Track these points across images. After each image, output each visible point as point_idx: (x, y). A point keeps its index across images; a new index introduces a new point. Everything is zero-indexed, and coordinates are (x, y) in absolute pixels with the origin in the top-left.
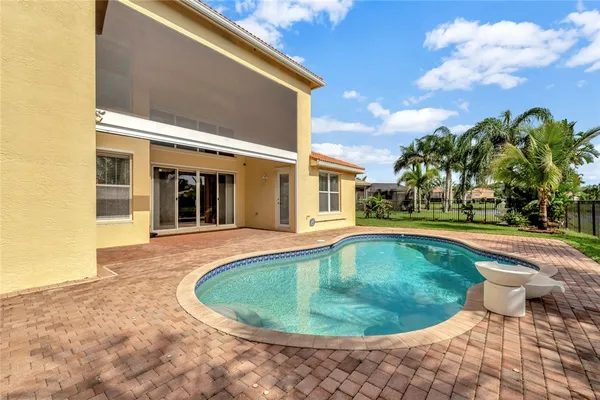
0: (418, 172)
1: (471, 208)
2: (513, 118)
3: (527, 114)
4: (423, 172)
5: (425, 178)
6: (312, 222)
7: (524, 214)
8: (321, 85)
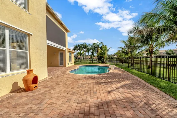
0: (80, 52)
1: (92, 60)
2: (99, 43)
3: (100, 43)
4: (82, 52)
5: (82, 54)
6: (68, 64)
7: (101, 61)
8: (70, 32)
